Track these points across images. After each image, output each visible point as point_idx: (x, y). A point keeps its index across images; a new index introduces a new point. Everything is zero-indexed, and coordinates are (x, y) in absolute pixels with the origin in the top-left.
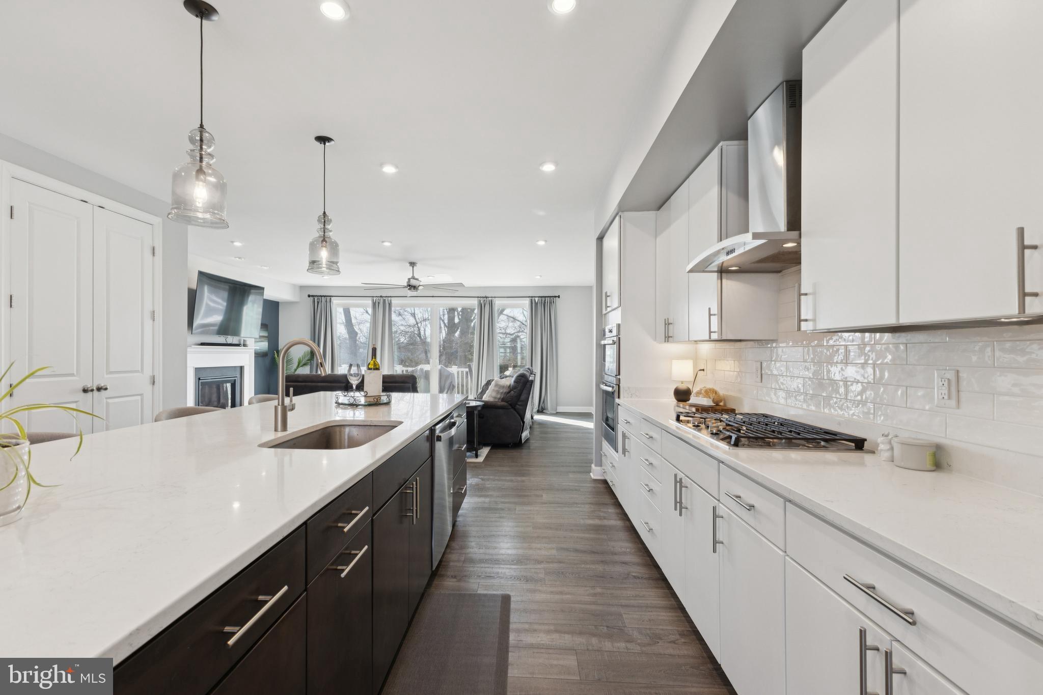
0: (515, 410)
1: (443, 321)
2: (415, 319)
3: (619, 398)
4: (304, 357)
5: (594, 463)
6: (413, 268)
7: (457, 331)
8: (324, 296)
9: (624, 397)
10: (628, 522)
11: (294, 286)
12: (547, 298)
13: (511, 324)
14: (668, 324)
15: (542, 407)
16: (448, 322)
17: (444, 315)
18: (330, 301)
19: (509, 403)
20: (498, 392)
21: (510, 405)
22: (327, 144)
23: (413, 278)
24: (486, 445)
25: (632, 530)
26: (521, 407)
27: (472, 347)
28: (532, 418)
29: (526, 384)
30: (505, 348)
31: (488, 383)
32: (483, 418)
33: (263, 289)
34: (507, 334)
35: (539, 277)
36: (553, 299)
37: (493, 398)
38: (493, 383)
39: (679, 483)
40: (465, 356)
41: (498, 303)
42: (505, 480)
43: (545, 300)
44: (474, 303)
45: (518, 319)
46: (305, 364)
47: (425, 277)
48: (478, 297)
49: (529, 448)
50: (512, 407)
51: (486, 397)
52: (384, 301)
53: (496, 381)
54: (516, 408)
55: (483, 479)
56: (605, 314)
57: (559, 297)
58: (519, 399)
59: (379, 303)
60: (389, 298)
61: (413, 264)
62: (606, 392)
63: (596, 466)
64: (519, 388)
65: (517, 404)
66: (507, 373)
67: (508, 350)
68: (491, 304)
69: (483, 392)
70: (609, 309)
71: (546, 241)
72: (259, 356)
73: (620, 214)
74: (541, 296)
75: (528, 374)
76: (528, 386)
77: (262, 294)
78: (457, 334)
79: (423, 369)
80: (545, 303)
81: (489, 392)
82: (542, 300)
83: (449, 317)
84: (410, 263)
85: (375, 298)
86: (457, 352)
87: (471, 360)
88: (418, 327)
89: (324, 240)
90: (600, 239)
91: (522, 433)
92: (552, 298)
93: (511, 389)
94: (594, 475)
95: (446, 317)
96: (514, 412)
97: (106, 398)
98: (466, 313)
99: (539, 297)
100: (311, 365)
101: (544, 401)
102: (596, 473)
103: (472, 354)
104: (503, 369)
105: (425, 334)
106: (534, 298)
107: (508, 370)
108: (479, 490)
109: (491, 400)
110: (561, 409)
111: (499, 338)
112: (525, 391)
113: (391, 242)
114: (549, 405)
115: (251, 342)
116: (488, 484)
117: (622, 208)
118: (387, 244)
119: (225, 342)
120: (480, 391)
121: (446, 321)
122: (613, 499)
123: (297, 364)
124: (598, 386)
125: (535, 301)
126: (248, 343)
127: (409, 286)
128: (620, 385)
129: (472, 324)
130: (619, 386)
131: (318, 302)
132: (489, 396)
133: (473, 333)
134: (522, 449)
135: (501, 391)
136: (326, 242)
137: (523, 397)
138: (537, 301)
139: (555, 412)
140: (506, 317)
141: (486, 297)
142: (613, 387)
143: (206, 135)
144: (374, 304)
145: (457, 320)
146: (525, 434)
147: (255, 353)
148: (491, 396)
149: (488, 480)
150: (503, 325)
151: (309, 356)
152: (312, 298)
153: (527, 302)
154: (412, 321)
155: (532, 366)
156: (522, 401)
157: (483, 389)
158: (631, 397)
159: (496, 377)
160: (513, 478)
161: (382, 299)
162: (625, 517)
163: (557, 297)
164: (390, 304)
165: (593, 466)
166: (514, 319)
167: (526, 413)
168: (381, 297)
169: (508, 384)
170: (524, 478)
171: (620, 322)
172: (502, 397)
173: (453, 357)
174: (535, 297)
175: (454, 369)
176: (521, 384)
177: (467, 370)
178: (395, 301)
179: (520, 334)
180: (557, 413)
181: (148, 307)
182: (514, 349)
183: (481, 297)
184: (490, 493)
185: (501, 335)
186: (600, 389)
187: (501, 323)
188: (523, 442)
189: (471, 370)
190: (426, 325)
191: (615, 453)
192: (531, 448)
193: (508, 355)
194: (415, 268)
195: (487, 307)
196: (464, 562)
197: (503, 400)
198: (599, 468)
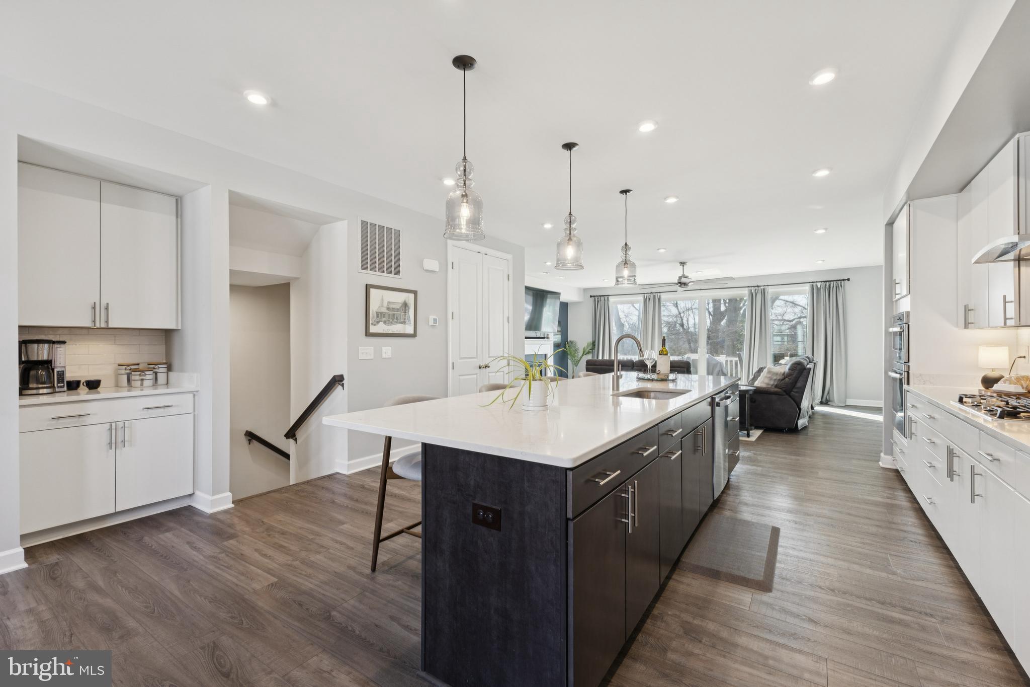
0: (790, 396)
1: (708, 309)
2: (678, 308)
3: (908, 384)
4: (587, 347)
5: (883, 451)
6: (683, 267)
7: (724, 318)
8: (603, 296)
9: (914, 384)
10: (916, 505)
11: (580, 289)
12: (832, 283)
13: (790, 310)
14: (967, 310)
15: (826, 398)
16: (714, 311)
17: (708, 304)
18: (608, 300)
19: (784, 389)
20: (771, 379)
21: (785, 391)
22: (628, 193)
23: (684, 276)
24: (757, 428)
25: (920, 512)
26: (797, 394)
27: (741, 336)
28: (812, 408)
29: (802, 372)
30: (782, 336)
31: (761, 370)
32: (755, 402)
33: (560, 294)
34: (785, 320)
35: (821, 262)
36: (841, 283)
37: (766, 384)
38: (765, 370)
39: (951, 454)
40: (734, 346)
41: (770, 291)
42: (778, 457)
43: (830, 285)
44: (746, 292)
45: (799, 304)
46: (588, 353)
47: (694, 273)
48: (748, 287)
49: (807, 434)
50: (787, 394)
51: (758, 383)
52: (654, 297)
53: (769, 369)
54: (791, 394)
55: (754, 454)
56: (896, 301)
57: (848, 280)
58: (794, 386)
59: (649, 299)
60: (659, 294)
61: (683, 264)
62: (894, 379)
63: (885, 454)
64: (794, 376)
65: (792, 391)
66: (782, 362)
67: (786, 338)
68: (764, 293)
69: (755, 379)
70: (898, 297)
71: (826, 229)
72: (557, 346)
73: (908, 203)
74: (824, 280)
75: (805, 363)
76: (805, 373)
77: (559, 298)
78: (723, 323)
79: (690, 358)
80: (830, 287)
81: (761, 378)
82: (826, 285)
83: (714, 306)
84: (680, 263)
85: (646, 295)
86: (724, 341)
87: (741, 349)
88: (681, 317)
89: (626, 263)
90: (890, 224)
91: (798, 420)
92: (839, 282)
93: (785, 376)
94: (882, 464)
95: (711, 305)
96: (790, 399)
97: (489, 373)
98: (734, 303)
99: (822, 282)
100: (592, 353)
101: (829, 393)
102: (886, 461)
103: (742, 343)
104: (777, 358)
105: (688, 324)
106: (815, 283)
107: (784, 359)
108: (751, 461)
109: (764, 385)
110: (850, 402)
111: (774, 327)
112: (801, 379)
113: (665, 249)
114: (836, 396)
115: (551, 336)
116: (759, 458)
117: (912, 196)
118: (662, 251)
119: (535, 336)
120: (751, 377)
121: (711, 310)
122: (903, 485)
123: (582, 353)
124: (886, 373)
125: (817, 286)
126: (550, 336)
127: (680, 283)
128: (910, 372)
129: (742, 311)
130: (908, 373)
131: (598, 301)
132: (761, 382)
133: (743, 322)
134: (799, 435)
135: (775, 378)
136: (627, 264)
137: (799, 384)
138: (819, 286)
139: (843, 405)
140: (783, 303)
141: (758, 286)
142: (901, 374)
143: (573, 218)
144: (645, 300)
145: (723, 308)
146: (802, 422)
147: (554, 345)
148: (763, 382)
149: (760, 455)
150: (779, 310)
151: (591, 346)
152: (593, 298)
153: (807, 287)
154: (674, 311)
155: (813, 355)
156: (797, 388)
157: (754, 376)
158: (924, 384)
159: (770, 364)
160: (787, 456)
161: (652, 295)
162: (913, 500)
163: (846, 280)
164: (659, 299)
165: (882, 455)
166: (794, 304)
167: (803, 400)
168: (651, 293)
169: (782, 371)
170: (798, 458)
171: (909, 310)
172: (776, 384)
173: (718, 346)
174: (817, 282)
175: (722, 358)
176: (796, 372)
177: (737, 359)
178: (663, 296)
179: (802, 320)
180: (846, 406)
181: (506, 315)
182: (793, 338)
183: (752, 287)
184: (762, 464)
185: (776, 322)
186: (890, 377)
187: (776, 310)
188: (799, 428)
189: (741, 360)
190: (689, 315)
191: (905, 438)
192: (810, 434)
193: (786, 343)
194: (685, 267)
195: (759, 296)
196: (739, 503)
197: (776, 386)
198: (889, 457)
